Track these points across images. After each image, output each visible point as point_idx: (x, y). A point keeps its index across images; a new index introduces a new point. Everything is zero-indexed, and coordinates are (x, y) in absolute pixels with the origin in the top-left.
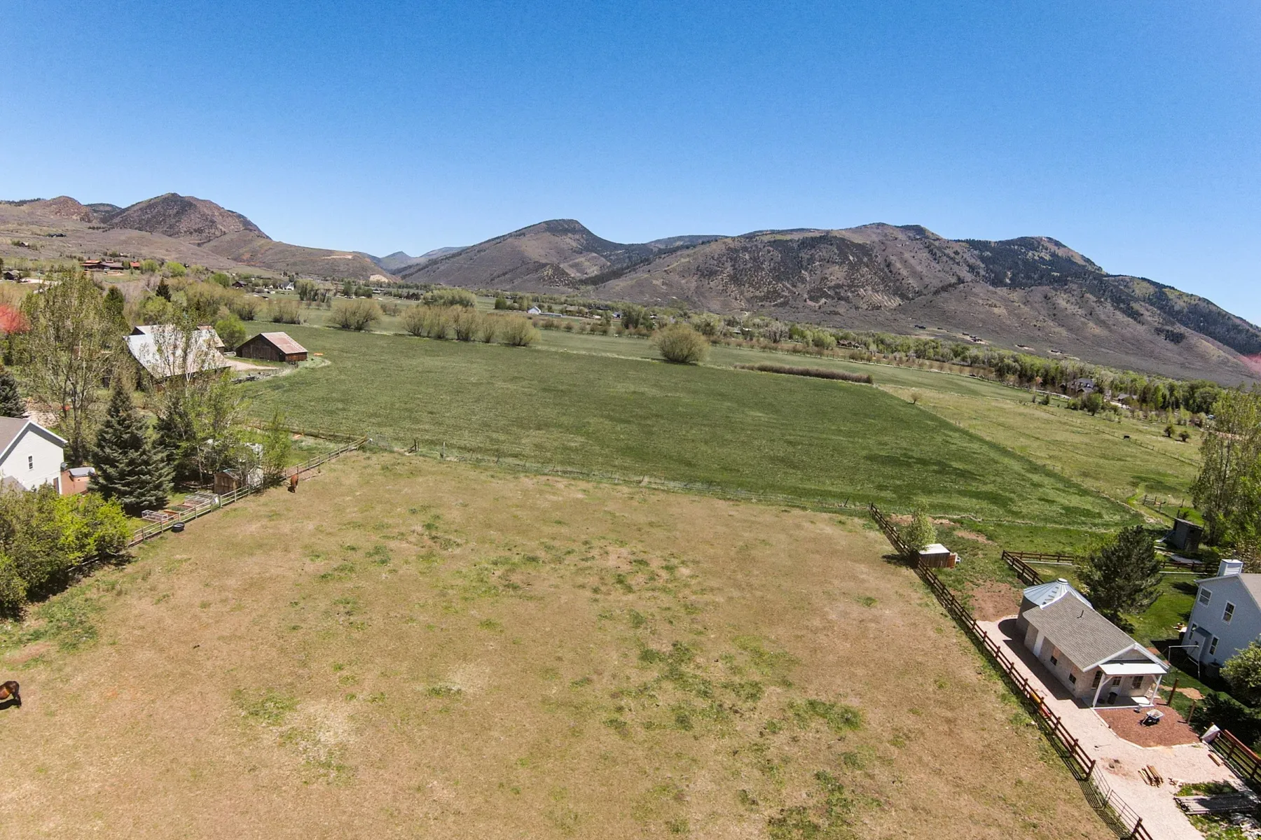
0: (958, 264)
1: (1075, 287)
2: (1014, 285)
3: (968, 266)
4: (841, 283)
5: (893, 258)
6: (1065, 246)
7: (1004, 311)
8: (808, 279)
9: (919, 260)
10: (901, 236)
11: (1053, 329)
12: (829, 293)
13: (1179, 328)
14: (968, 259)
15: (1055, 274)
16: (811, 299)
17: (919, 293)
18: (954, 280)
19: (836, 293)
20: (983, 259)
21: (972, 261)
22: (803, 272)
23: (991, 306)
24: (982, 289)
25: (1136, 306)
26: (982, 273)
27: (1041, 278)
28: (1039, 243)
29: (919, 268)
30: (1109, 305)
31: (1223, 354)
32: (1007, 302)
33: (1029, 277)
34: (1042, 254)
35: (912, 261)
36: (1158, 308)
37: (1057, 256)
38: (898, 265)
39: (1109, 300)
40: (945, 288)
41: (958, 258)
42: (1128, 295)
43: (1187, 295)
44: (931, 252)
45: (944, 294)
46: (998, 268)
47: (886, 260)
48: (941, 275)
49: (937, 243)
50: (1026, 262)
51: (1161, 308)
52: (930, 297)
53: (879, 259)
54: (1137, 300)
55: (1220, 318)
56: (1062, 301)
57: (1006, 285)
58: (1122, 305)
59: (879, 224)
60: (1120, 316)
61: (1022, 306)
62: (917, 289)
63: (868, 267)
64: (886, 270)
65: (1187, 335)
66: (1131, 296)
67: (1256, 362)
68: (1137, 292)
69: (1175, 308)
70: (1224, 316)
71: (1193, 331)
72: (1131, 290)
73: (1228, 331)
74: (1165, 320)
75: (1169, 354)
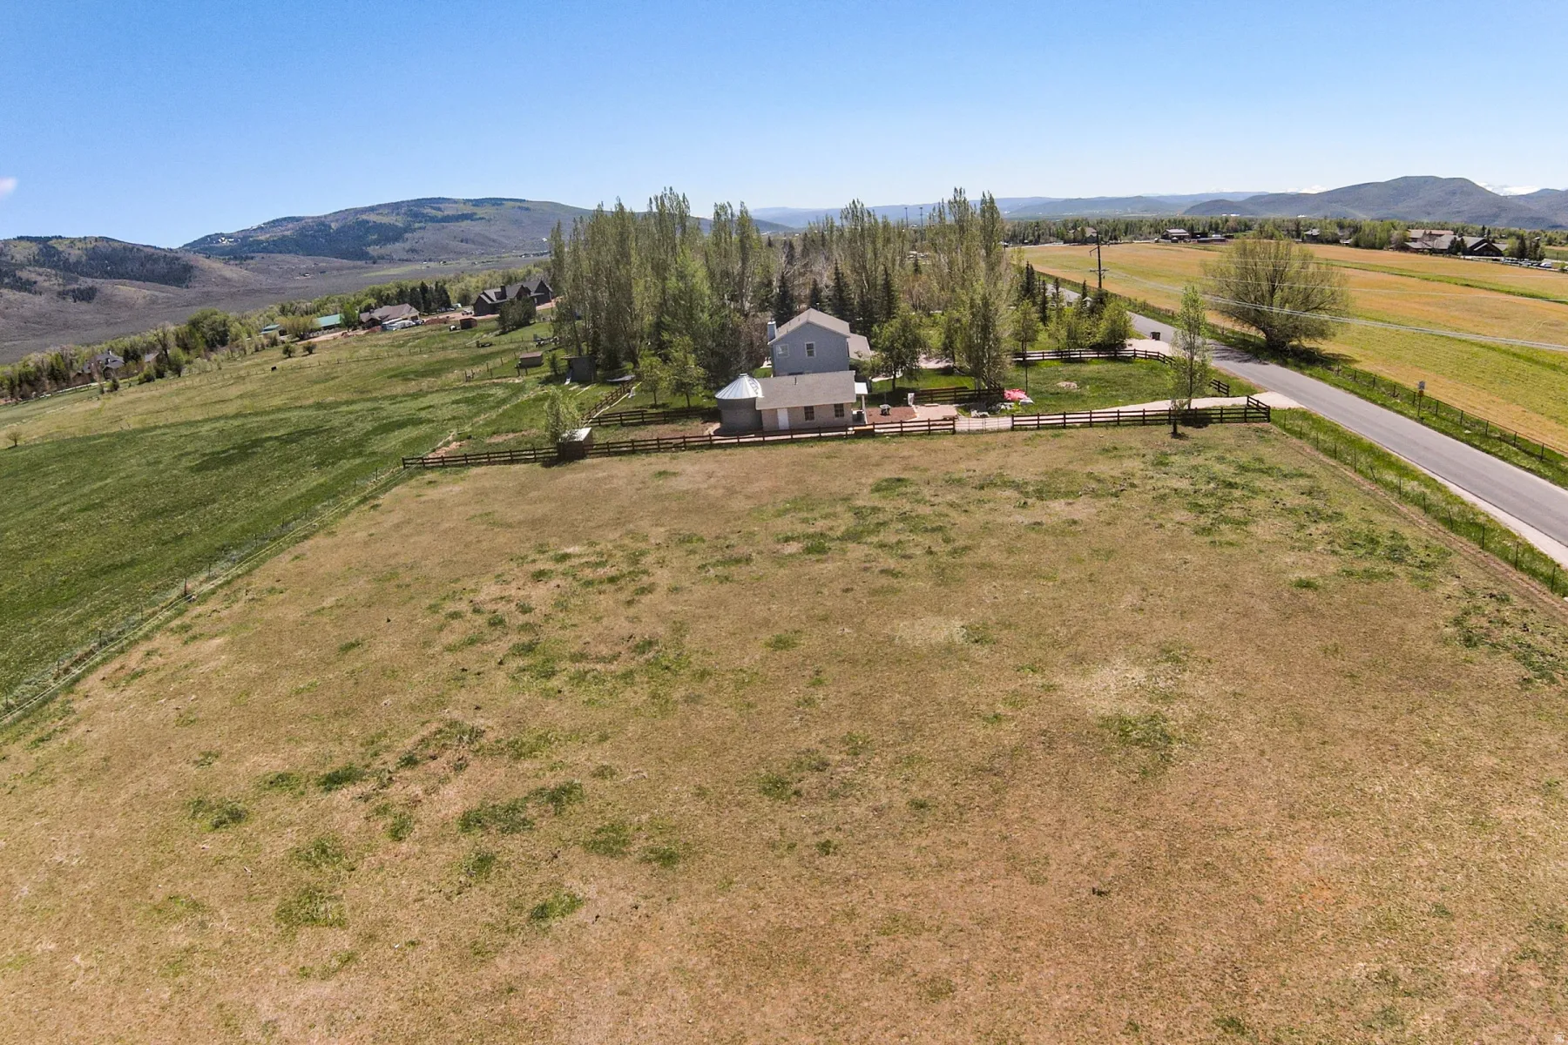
13: (86, 283)
25: (24, 274)
31: (148, 292)
36: (49, 267)
42: (8, 264)
43: (80, 240)
51: (55, 267)
54: (22, 266)
55: (128, 253)
58: (6, 280)
60: (10, 294)
65: (97, 286)
66: (15, 265)
67: (187, 287)
68: (18, 257)
69: (71, 261)
70: (131, 250)
71: (102, 280)
72: (9, 258)
73: (142, 265)
74: (64, 278)
75: (88, 317)
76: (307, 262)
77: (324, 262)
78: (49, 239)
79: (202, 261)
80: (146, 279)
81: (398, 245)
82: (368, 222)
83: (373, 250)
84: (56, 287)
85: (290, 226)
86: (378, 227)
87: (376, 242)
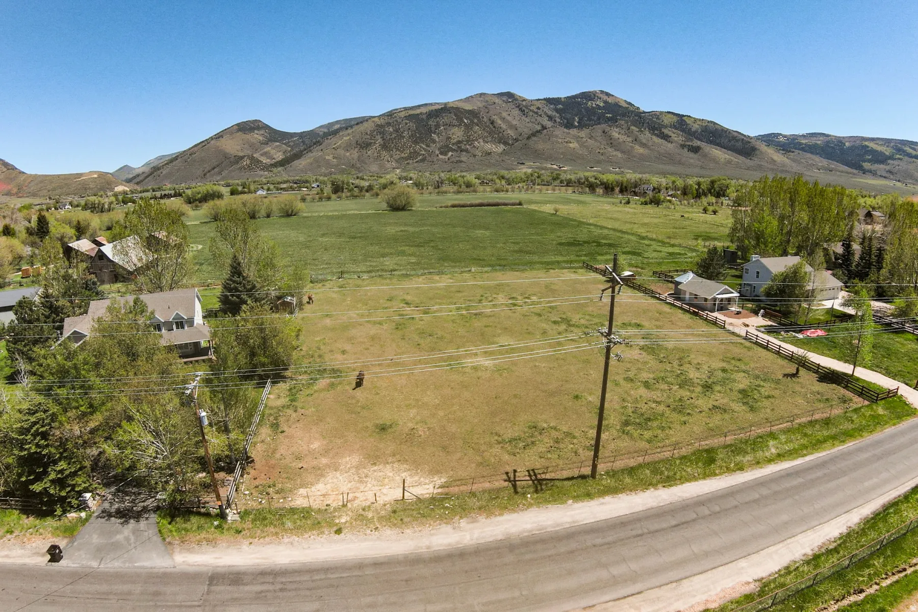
0: (541, 116)
1: (623, 122)
2: (581, 126)
3: (548, 116)
4: (460, 139)
5: (495, 117)
6: (613, 96)
7: (577, 145)
8: (437, 140)
9: (514, 117)
10: (497, 101)
11: (611, 154)
12: (453, 147)
13: (697, 143)
14: (547, 112)
15: (608, 115)
16: (441, 153)
17: (516, 140)
18: (539, 128)
19: (458, 147)
20: (557, 110)
21: (550, 113)
22: (433, 135)
23: (567, 142)
24: (560, 132)
25: (666, 131)
26: (558, 120)
27: (599, 119)
28: (595, 95)
29: (514, 123)
30: (647, 133)
31: (728, 157)
32: (578, 139)
33: (590, 120)
34: (598, 103)
35: (509, 118)
36: (681, 131)
37: (608, 102)
38: (499, 122)
39: (647, 129)
40: (534, 134)
41: (540, 112)
42: (659, 124)
43: (700, 120)
44: (521, 110)
45: (534, 138)
46: (569, 116)
47: (490, 120)
48: (530, 125)
49: (524, 103)
50: (587, 109)
51: (683, 130)
52: (524, 141)
53: (485, 119)
54: (666, 127)
55: (723, 133)
56: (615, 133)
57: (575, 127)
58: (656, 132)
59: (481, 94)
60: (656, 140)
61: (589, 140)
62: (514, 137)
63: (478, 125)
64: (491, 125)
65: (702, 146)
66: (662, 125)
67: (751, 159)
68: (665, 121)
69: (692, 130)
70: (726, 132)
71: (706, 144)
72: (661, 121)
73: (730, 141)
74: (686, 138)
75: (692, 161)
76: (824, 162)
77: (834, 165)
78: (684, 116)
79: (763, 147)
80: (730, 150)
81: (882, 166)
82: (868, 147)
83: (867, 165)
84: (680, 141)
85: (821, 138)
86: (873, 152)
87: (869, 161)
